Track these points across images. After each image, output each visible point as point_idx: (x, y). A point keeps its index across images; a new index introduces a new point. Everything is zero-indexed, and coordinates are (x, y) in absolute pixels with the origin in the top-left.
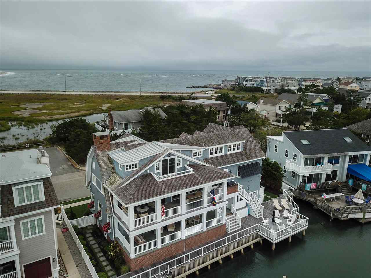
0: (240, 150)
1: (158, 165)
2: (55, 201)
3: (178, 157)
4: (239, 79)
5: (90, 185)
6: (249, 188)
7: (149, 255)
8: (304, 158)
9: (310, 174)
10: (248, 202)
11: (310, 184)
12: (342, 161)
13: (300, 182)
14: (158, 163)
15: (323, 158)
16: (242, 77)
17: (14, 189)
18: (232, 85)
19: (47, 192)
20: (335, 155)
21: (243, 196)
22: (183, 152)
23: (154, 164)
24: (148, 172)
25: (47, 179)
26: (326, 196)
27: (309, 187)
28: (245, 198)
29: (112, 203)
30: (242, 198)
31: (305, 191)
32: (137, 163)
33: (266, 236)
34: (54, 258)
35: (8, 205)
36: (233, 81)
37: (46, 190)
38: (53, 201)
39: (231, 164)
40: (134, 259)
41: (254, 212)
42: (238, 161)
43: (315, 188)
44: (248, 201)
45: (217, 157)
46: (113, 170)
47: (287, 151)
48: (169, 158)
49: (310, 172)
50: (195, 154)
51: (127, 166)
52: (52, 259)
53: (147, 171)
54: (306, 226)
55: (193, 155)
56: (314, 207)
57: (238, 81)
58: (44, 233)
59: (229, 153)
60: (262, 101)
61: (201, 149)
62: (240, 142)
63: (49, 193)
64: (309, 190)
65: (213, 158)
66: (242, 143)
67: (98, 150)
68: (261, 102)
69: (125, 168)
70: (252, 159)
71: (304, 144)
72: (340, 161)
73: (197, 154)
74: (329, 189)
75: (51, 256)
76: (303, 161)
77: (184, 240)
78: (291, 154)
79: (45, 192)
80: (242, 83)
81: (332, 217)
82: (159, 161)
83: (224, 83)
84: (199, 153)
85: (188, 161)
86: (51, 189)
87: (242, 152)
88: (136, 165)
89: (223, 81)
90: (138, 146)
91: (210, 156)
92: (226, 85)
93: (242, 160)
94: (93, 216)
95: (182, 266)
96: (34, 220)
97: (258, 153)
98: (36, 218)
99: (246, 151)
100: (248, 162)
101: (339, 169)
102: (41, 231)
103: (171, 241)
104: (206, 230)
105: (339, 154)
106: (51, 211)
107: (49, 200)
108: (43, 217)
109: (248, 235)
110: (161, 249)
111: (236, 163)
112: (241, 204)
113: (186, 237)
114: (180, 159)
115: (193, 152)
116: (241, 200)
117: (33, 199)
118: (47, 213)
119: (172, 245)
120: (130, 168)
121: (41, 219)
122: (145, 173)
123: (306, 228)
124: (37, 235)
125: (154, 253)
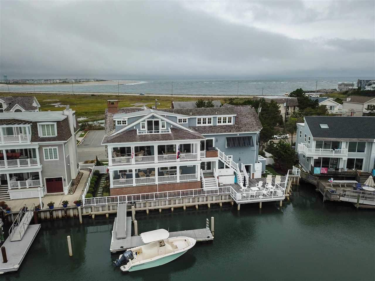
0: (232, 124)
1: (143, 125)
2: (64, 137)
3: (162, 120)
4: (361, 83)
6: (240, 159)
8: (314, 140)
9: (319, 158)
10: (235, 171)
11: (319, 168)
12: (368, 149)
13: (311, 166)
14: (144, 122)
15: (341, 142)
16: (364, 81)
17: (38, 124)
18: (350, 89)
19: (59, 130)
21: (229, 164)
22: (168, 117)
23: (140, 123)
25: (59, 122)
26: (332, 181)
27: (318, 171)
28: (232, 167)
30: (228, 166)
31: (313, 175)
32: (126, 120)
33: (234, 197)
35: (35, 135)
36: (352, 85)
37: (58, 129)
38: (62, 137)
39: (217, 133)
40: (113, 188)
41: (240, 180)
42: (225, 132)
43: (326, 173)
45: (205, 127)
46: (114, 127)
48: (154, 120)
49: (319, 155)
50: (180, 121)
51: (118, 122)
52: (63, 180)
53: (133, 127)
54: (283, 197)
55: (178, 121)
57: (360, 84)
58: (58, 159)
59: (218, 124)
60: (349, 99)
61: (187, 117)
62: (232, 116)
63: (60, 132)
64: (319, 174)
65: (200, 127)
66: (233, 116)
67: (109, 112)
68: (347, 101)
69: (117, 123)
71: (322, 127)
72: (366, 149)
73: (182, 121)
74: (345, 176)
75: (62, 177)
77: (157, 185)
80: (363, 87)
82: (144, 121)
83: (340, 87)
84: (185, 121)
85: (172, 125)
86: (62, 129)
87: (234, 125)
88: (125, 121)
89: (340, 85)
90: (137, 111)
91: (197, 125)
92: (342, 89)
95: (147, 202)
96: (52, 149)
97: (251, 127)
98: (53, 148)
99: (238, 125)
100: (238, 135)
101: (365, 158)
102: (56, 158)
103: (146, 184)
104: (179, 182)
105: (360, 140)
106: (62, 145)
107: (59, 136)
108: (57, 148)
109: (218, 194)
110: (135, 186)
111: (222, 133)
112: (227, 171)
113: (159, 184)
114: (164, 123)
115: (177, 118)
116: (227, 167)
117: (51, 134)
118: (60, 146)
119: (146, 186)
120: (120, 124)
121: (56, 149)
122: (131, 129)
123: (283, 200)
124: (54, 159)
125: (130, 189)
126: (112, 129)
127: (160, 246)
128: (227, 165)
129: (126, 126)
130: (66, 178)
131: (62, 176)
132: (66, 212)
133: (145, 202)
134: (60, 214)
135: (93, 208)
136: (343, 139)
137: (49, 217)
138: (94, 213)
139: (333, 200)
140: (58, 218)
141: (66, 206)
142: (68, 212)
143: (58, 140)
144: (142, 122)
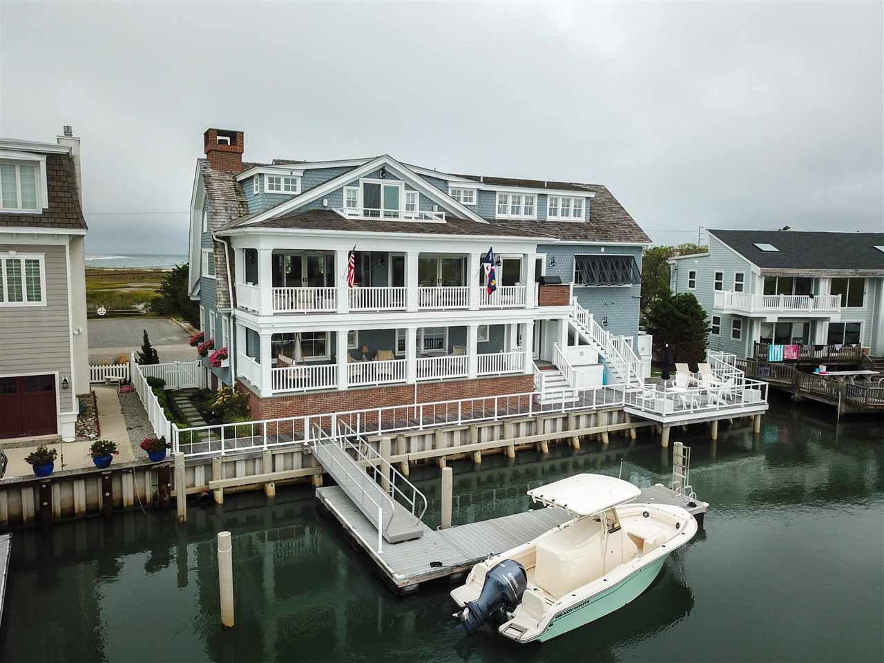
0: (581, 220)
1: (352, 195)
2: (75, 216)
5: (198, 288)
6: (606, 322)
7: (311, 400)
8: (762, 276)
9: (779, 318)
10: (602, 353)
11: (782, 346)
12: (870, 298)
13: (756, 344)
14: (354, 188)
15: (817, 280)
20: (849, 273)
21: (587, 333)
23: (342, 188)
24: (326, 203)
25: (58, 158)
27: (777, 353)
28: (594, 341)
29: (233, 282)
30: (586, 337)
31: (768, 365)
32: (298, 175)
33: (645, 411)
34: (65, 380)
37: (54, 183)
38: (69, 216)
40: (271, 400)
42: (574, 238)
43: (795, 358)
44: (602, 349)
45: (518, 222)
46: (241, 209)
47: (719, 276)
48: (384, 183)
50: (456, 194)
52: (60, 383)
53: (321, 200)
54: (763, 404)
56: (792, 396)
58: (43, 302)
59: (550, 218)
61: (474, 186)
62: (584, 195)
63: (61, 194)
64: (780, 362)
65: (505, 221)
66: (587, 198)
67: (212, 168)
69: (267, 183)
70: (612, 241)
71: (764, 250)
72: (866, 298)
73: (462, 196)
74: (836, 364)
75: (56, 373)
76: (760, 285)
77: (414, 385)
78: (729, 280)
79: (50, 189)
81: (841, 408)
82: (356, 183)
84: (468, 196)
86: (66, 184)
87: (589, 223)
88: (293, 181)
91: (498, 214)
93: (586, 238)
94: (199, 366)
95: (400, 435)
96: (19, 261)
97: (630, 232)
98: (23, 257)
99: (597, 224)
100: (603, 250)
101: (864, 321)
102: (35, 295)
103: (377, 382)
104: (476, 377)
105: (861, 274)
106: (64, 247)
107: (59, 210)
108: (41, 257)
109: (594, 406)
110: (347, 391)
111: (568, 239)
112: (582, 354)
113: (419, 383)
114: (414, 195)
115: (450, 185)
116: (582, 342)
117: (20, 204)
118: (54, 252)
119: (379, 389)
120: (278, 188)
121: (37, 262)
122: (317, 207)
123: (764, 413)
124: (25, 303)
125: (328, 399)
126: (236, 215)
127: (610, 532)
128: (583, 334)
129: (295, 196)
130: (70, 377)
131: (55, 369)
132: (107, 487)
133: (394, 436)
134: (81, 496)
135: (217, 466)
136: (825, 272)
137: (32, 513)
138: (221, 483)
139: (872, 407)
140: (69, 513)
141: (107, 463)
142: (115, 486)
143: (52, 225)
144: (349, 188)
